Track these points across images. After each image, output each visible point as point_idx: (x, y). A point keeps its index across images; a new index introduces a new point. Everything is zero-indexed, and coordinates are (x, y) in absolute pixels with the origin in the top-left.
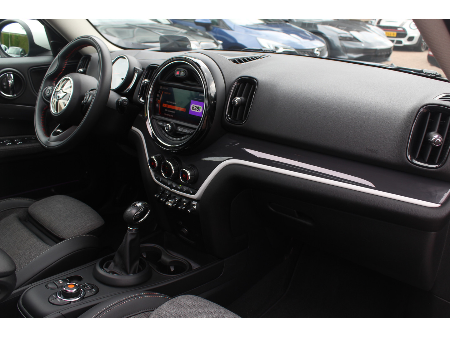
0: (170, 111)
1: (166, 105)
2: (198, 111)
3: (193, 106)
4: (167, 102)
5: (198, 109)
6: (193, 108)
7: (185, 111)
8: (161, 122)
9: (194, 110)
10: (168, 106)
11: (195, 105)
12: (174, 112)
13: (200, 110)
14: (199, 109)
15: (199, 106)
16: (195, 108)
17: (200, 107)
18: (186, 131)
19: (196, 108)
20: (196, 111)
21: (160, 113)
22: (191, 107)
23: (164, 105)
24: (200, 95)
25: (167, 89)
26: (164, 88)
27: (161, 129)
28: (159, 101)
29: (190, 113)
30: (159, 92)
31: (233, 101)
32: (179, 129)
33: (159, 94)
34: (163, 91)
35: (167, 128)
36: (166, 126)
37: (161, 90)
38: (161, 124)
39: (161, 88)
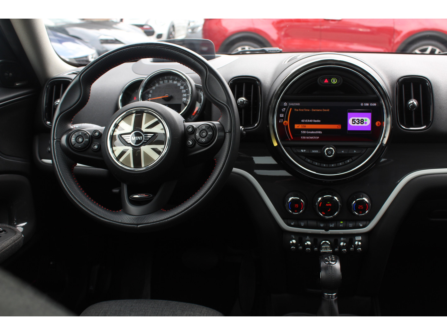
0: (312, 132)
1: (300, 125)
2: (364, 125)
3: (353, 119)
4: (302, 121)
5: (362, 122)
6: (354, 122)
7: (340, 128)
8: (303, 149)
9: (356, 125)
10: (305, 126)
11: (356, 118)
12: (320, 132)
13: (366, 123)
14: (364, 122)
15: (364, 118)
16: (357, 122)
17: (366, 120)
18: (355, 151)
19: (359, 121)
20: (360, 125)
21: (292, 138)
22: (350, 121)
23: (296, 126)
24: (362, 104)
25: (299, 104)
26: (293, 104)
27: (304, 158)
28: (286, 122)
29: (349, 129)
30: (283, 110)
31: (412, 105)
32: (343, 152)
33: (284, 113)
34: (291, 109)
35: (330, 152)
36: (327, 151)
37: (286, 107)
38: (305, 151)
39: (285, 104)
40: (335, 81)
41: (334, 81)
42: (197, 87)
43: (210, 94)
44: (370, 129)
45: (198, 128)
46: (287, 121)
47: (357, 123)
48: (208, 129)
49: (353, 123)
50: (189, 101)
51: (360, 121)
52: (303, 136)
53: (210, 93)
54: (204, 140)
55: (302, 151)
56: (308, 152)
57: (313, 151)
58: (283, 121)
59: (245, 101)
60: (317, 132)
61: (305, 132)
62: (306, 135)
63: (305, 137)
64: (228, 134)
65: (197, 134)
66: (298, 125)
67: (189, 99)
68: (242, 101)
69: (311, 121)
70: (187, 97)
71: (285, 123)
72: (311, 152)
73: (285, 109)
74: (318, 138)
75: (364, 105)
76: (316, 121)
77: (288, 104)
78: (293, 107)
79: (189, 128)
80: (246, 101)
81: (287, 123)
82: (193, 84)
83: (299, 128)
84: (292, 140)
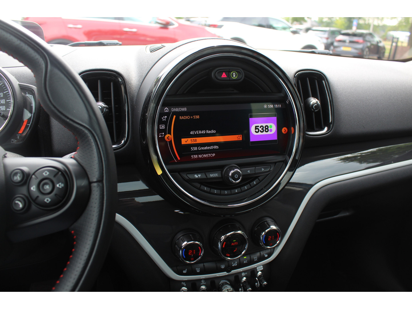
0: (206, 148)
1: (189, 139)
2: (269, 133)
3: (256, 127)
4: (191, 133)
5: (267, 129)
6: (257, 130)
7: (241, 139)
8: (197, 173)
9: (260, 133)
10: (196, 140)
11: (260, 125)
12: (216, 147)
13: (271, 130)
14: (269, 129)
15: (268, 124)
16: (260, 129)
17: (271, 126)
18: (263, 169)
19: (262, 129)
20: (264, 133)
21: (179, 159)
22: (253, 130)
23: (184, 141)
24: (265, 106)
25: (184, 109)
26: (177, 110)
27: (198, 185)
28: (168, 136)
29: (252, 140)
30: (164, 119)
31: (316, 105)
32: (249, 172)
33: (165, 123)
34: (175, 116)
35: (236, 176)
36: (233, 174)
37: (167, 114)
38: (200, 175)
39: (167, 110)
40: (236, 76)
41: (234, 76)
42: (23, 88)
43: (55, 107)
44: (275, 138)
45: (34, 174)
46: (171, 134)
47: (261, 131)
48: (55, 176)
49: (256, 132)
50: (11, 109)
51: (264, 129)
52: (193, 154)
53: (55, 104)
54: (48, 200)
55: (196, 176)
56: (204, 177)
57: (212, 175)
58: (165, 134)
59: (104, 107)
60: (211, 147)
61: (195, 149)
62: (198, 152)
63: (196, 156)
64: (95, 184)
65: (33, 188)
66: (186, 139)
67: (10, 108)
68: (101, 108)
69: (203, 132)
70: (7, 105)
71: (167, 138)
72: (208, 177)
73: (166, 117)
74: (214, 155)
75: (268, 107)
76: (210, 132)
77: (170, 110)
78: (178, 114)
79: (16, 174)
80: (106, 108)
81: (170, 137)
82: (16, 83)
83: (187, 143)
84: (179, 162)
